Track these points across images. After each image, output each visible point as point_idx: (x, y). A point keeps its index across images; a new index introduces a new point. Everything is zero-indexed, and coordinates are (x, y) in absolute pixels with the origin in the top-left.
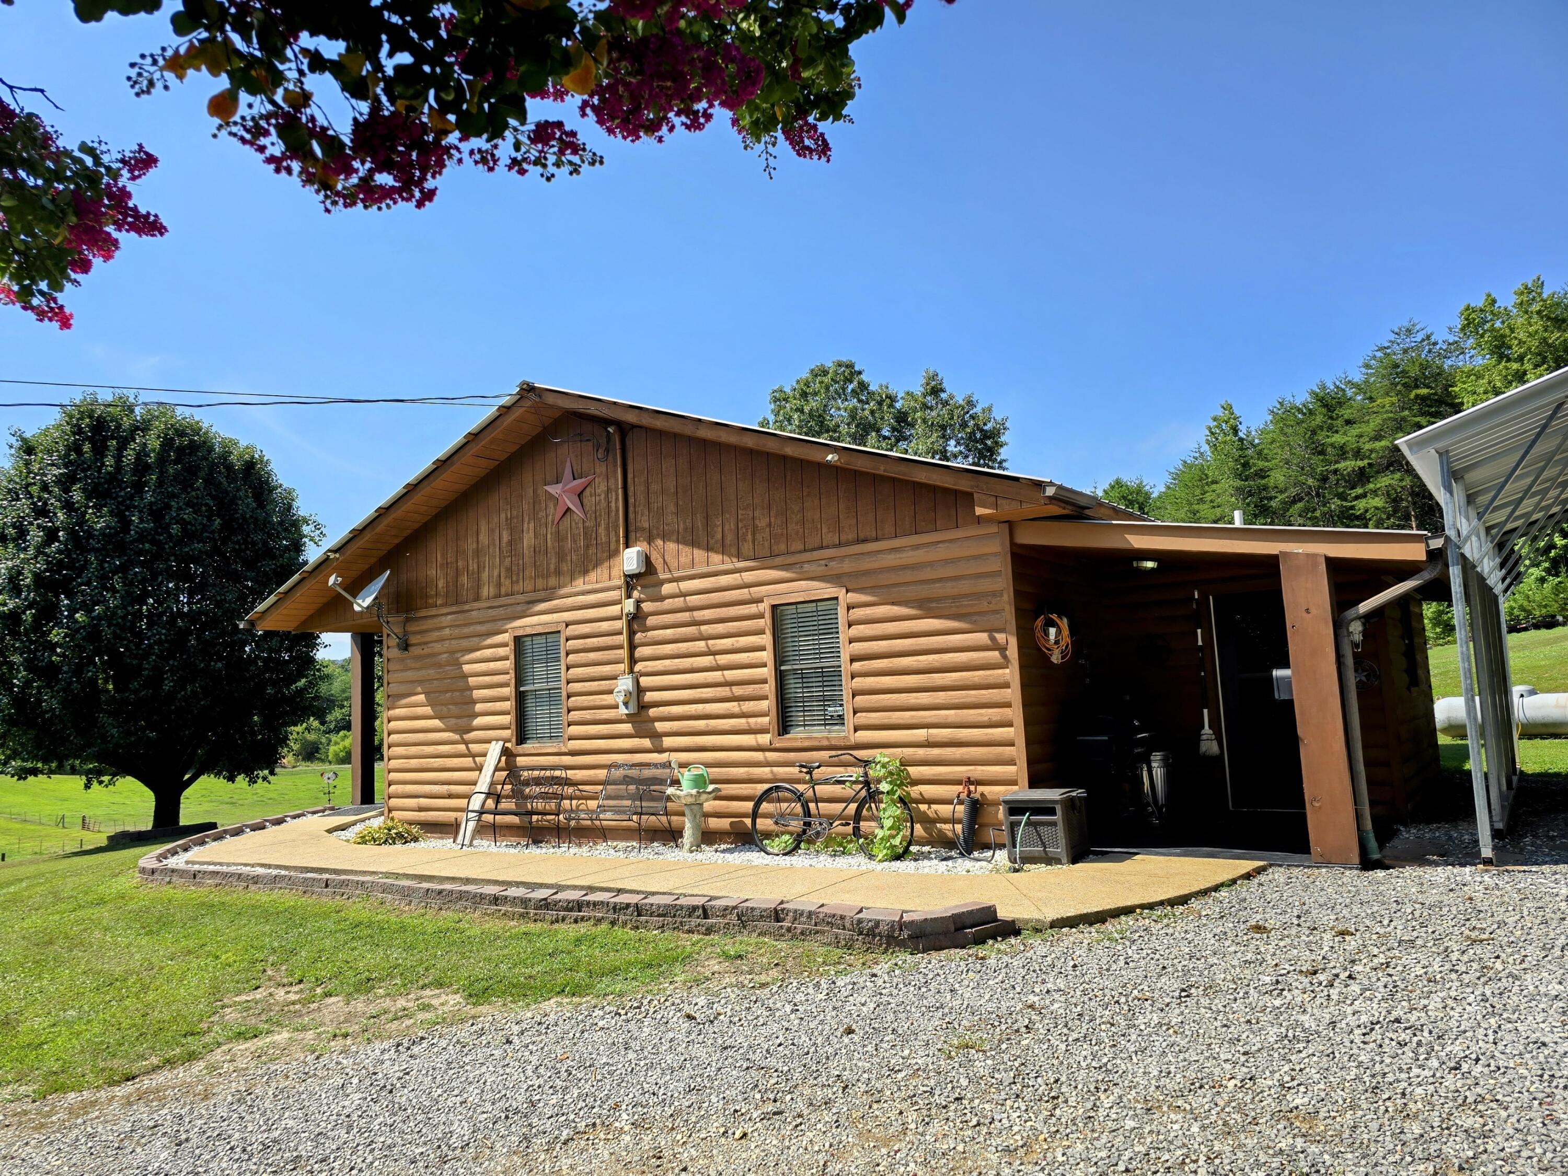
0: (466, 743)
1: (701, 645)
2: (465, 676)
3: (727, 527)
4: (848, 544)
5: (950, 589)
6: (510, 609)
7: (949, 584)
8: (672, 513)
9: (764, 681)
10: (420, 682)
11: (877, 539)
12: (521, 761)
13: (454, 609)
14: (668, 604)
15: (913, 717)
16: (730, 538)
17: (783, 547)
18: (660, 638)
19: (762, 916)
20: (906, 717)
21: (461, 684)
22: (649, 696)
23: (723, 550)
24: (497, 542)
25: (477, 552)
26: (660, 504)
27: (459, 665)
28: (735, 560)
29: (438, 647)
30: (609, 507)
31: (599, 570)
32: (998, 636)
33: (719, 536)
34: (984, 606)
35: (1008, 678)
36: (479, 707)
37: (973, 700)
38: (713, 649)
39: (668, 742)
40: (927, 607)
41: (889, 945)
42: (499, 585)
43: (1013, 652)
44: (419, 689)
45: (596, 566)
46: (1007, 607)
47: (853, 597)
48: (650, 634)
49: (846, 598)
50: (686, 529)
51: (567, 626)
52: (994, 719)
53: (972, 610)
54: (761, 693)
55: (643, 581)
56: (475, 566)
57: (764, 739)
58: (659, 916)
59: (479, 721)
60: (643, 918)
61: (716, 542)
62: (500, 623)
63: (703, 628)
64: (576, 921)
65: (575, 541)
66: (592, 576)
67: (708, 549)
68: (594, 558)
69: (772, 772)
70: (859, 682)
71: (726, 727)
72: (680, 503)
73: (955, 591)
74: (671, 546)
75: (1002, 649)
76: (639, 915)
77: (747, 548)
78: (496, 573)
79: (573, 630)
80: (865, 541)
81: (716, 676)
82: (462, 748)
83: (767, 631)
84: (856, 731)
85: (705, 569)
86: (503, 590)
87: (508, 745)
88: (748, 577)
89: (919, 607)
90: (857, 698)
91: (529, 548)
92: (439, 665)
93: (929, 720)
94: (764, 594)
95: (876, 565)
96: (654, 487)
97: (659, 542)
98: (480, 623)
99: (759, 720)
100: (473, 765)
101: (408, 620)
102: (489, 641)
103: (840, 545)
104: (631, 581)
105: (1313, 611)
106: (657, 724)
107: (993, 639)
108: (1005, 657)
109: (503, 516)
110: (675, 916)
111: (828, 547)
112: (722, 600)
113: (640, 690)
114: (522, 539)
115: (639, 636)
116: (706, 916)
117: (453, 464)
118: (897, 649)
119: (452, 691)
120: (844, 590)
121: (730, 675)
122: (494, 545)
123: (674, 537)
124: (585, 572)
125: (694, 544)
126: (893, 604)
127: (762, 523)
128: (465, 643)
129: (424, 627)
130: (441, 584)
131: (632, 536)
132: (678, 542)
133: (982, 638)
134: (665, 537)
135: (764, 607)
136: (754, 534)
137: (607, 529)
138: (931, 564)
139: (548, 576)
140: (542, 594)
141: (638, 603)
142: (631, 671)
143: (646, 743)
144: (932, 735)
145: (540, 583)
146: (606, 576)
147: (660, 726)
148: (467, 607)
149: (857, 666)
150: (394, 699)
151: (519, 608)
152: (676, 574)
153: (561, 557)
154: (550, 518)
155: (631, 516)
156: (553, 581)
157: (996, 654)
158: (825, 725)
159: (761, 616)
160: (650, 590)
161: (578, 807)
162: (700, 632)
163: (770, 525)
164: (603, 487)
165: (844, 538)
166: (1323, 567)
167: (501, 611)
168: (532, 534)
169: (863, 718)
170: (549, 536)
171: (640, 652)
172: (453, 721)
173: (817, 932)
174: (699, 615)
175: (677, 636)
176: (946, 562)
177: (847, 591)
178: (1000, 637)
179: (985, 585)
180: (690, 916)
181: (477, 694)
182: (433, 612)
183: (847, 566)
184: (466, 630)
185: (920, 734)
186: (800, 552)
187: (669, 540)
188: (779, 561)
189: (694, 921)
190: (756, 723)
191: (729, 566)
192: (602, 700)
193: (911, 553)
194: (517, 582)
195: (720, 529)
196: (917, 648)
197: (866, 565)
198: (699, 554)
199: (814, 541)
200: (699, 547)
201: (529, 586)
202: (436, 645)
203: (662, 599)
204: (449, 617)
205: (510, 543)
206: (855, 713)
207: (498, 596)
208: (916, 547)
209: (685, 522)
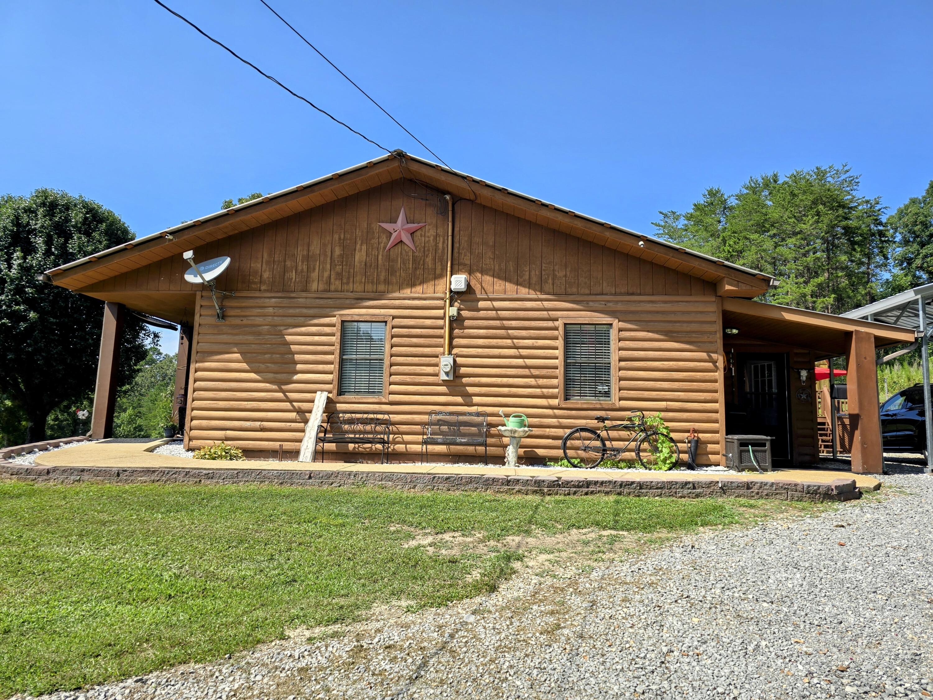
0: (284, 392)
1: (509, 342)
2: (288, 344)
3: (533, 273)
4: (621, 294)
5: (686, 327)
6: (338, 301)
7: (685, 325)
8: (490, 258)
9: (556, 368)
10: (236, 344)
11: (640, 294)
12: (339, 406)
13: (279, 295)
14: (482, 314)
15: (657, 395)
16: (534, 280)
17: (574, 290)
18: (475, 334)
19: (738, 487)
20: (654, 394)
21: (282, 349)
22: (463, 370)
23: (530, 286)
24: (329, 254)
25: (307, 258)
26: (480, 251)
27: (282, 336)
28: (538, 293)
29: (259, 320)
30: (436, 245)
31: (425, 286)
32: (712, 355)
33: (527, 277)
34: (705, 338)
35: (718, 377)
36: (299, 367)
37: (696, 387)
38: (517, 345)
39: (476, 399)
40: (670, 336)
41: (824, 498)
42: (329, 282)
43: (721, 364)
44: (235, 349)
45: (422, 282)
46: (719, 341)
47: (622, 325)
48: (466, 331)
49: (616, 324)
50: (500, 270)
51: (393, 319)
52: (708, 398)
53: (698, 340)
54: (553, 374)
55: (463, 297)
56: (305, 267)
57: (555, 402)
58: (657, 488)
59: (297, 377)
60: (643, 491)
61: (524, 281)
62: (328, 310)
63: (510, 331)
64: (586, 494)
65: (404, 264)
66: (419, 289)
67: (517, 284)
68: (421, 277)
69: (558, 422)
70: (623, 373)
71: (525, 393)
72: (497, 253)
73: (688, 329)
74: (488, 279)
75: (714, 362)
76: (641, 488)
77: (548, 287)
78: (326, 274)
79: (397, 321)
80: (633, 294)
81: (520, 361)
82: (280, 395)
83: (560, 338)
84: (620, 400)
85: (515, 296)
86: (333, 288)
87: (330, 395)
88: (547, 304)
89: (665, 335)
90: (621, 382)
91: (360, 262)
92: (259, 334)
93: (668, 397)
94: (559, 316)
95: (639, 309)
96: (477, 239)
97: (479, 275)
98: (306, 308)
99: (551, 390)
100: (291, 408)
101: (225, 297)
102: (316, 321)
103: (615, 294)
104: (455, 296)
105: (868, 358)
106: (468, 388)
107: (710, 356)
108: (716, 366)
109: (336, 236)
110: (670, 488)
111: (606, 294)
112: (526, 316)
113: (456, 366)
114: (353, 255)
115: (456, 331)
116: (694, 488)
117: (313, 192)
118: (650, 356)
119: (272, 353)
120: (617, 321)
121: (529, 362)
122: (326, 255)
123: (491, 273)
124: (413, 285)
125: (506, 279)
126: (648, 331)
127: (561, 274)
128: (289, 320)
129: (243, 305)
130: (266, 275)
131: (456, 267)
132: (493, 276)
133: (704, 355)
134: (483, 272)
135: (559, 324)
136: (553, 279)
137: (434, 259)
138: (674, 313)
139: (378, 282)
140: (372, 295)
141: (459, 310)
142: (450, 353)
143: (459, 399)
144: (669, 405)
145: (369, 287)
146: (432, 291)
147: (470, 390)
148: (293, 295)
149: (623, 364)
150: (206, 355)
151: (348, 301)
152: (491, 296)
153: (391, 271)
154: (382, 245)
155: (456, 255)
156: (381, 287)
157: (711, 364)
158: (596, 396)
159: (556, 329)
160: (469, 303)
161: (394, 439)
162: (508, 334)
163: (566, 276)
164: (432, 232)
165: (618, 290)
166: (873, 339)
167: (330, 302)
168: (364, 253)
169: (625, 393)
170: (380, 257)
171: (456, 341)
172: (271, 375)
173: (777, 494)
174: (507, 323)
175: (489, 335)
176: (683, 313)
177: (619, 321)
178: (714, 356)
179: (707, 328)
180: (682, 488)
181: (297, 357)
182: (257, 294)
183: (620, 307)
184: (291, 311)
185: (663, 404)
186: (587, 295)
187: (487, 274)
188: (571, 298)
189: (686, 492)
190: (548, 392)
191: (534, 296)
192: (421, 370)
193: (662, 305)
194: (348, 283)
195: (527, 273)
196: (663, 357)
197: (633, 308)
198: (509, 286)
199: (598, 289)
200: (510, 281)
201: (359, 288)
202: (257, 319)
203: (479, 310)
204: (274, 300)
205: (341, 256)
206: (620, 390)
207: (325, 291)
208: (665, 302)
209: (500, 265)
